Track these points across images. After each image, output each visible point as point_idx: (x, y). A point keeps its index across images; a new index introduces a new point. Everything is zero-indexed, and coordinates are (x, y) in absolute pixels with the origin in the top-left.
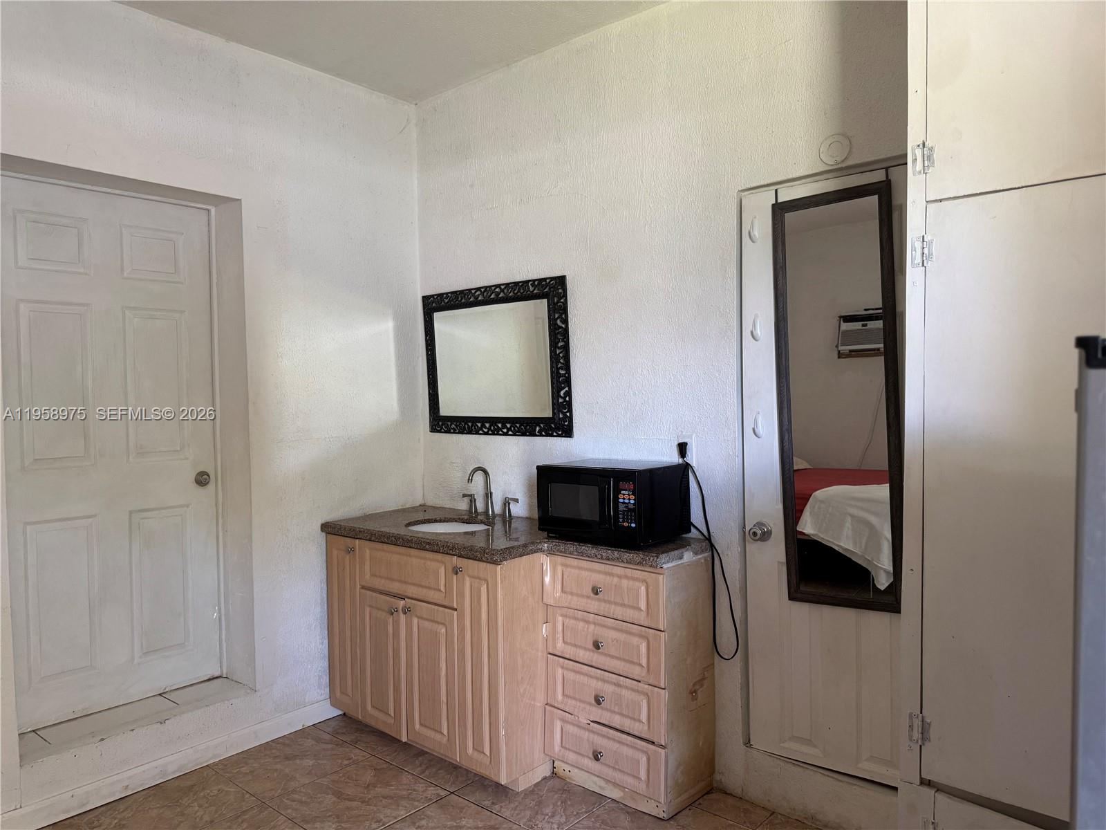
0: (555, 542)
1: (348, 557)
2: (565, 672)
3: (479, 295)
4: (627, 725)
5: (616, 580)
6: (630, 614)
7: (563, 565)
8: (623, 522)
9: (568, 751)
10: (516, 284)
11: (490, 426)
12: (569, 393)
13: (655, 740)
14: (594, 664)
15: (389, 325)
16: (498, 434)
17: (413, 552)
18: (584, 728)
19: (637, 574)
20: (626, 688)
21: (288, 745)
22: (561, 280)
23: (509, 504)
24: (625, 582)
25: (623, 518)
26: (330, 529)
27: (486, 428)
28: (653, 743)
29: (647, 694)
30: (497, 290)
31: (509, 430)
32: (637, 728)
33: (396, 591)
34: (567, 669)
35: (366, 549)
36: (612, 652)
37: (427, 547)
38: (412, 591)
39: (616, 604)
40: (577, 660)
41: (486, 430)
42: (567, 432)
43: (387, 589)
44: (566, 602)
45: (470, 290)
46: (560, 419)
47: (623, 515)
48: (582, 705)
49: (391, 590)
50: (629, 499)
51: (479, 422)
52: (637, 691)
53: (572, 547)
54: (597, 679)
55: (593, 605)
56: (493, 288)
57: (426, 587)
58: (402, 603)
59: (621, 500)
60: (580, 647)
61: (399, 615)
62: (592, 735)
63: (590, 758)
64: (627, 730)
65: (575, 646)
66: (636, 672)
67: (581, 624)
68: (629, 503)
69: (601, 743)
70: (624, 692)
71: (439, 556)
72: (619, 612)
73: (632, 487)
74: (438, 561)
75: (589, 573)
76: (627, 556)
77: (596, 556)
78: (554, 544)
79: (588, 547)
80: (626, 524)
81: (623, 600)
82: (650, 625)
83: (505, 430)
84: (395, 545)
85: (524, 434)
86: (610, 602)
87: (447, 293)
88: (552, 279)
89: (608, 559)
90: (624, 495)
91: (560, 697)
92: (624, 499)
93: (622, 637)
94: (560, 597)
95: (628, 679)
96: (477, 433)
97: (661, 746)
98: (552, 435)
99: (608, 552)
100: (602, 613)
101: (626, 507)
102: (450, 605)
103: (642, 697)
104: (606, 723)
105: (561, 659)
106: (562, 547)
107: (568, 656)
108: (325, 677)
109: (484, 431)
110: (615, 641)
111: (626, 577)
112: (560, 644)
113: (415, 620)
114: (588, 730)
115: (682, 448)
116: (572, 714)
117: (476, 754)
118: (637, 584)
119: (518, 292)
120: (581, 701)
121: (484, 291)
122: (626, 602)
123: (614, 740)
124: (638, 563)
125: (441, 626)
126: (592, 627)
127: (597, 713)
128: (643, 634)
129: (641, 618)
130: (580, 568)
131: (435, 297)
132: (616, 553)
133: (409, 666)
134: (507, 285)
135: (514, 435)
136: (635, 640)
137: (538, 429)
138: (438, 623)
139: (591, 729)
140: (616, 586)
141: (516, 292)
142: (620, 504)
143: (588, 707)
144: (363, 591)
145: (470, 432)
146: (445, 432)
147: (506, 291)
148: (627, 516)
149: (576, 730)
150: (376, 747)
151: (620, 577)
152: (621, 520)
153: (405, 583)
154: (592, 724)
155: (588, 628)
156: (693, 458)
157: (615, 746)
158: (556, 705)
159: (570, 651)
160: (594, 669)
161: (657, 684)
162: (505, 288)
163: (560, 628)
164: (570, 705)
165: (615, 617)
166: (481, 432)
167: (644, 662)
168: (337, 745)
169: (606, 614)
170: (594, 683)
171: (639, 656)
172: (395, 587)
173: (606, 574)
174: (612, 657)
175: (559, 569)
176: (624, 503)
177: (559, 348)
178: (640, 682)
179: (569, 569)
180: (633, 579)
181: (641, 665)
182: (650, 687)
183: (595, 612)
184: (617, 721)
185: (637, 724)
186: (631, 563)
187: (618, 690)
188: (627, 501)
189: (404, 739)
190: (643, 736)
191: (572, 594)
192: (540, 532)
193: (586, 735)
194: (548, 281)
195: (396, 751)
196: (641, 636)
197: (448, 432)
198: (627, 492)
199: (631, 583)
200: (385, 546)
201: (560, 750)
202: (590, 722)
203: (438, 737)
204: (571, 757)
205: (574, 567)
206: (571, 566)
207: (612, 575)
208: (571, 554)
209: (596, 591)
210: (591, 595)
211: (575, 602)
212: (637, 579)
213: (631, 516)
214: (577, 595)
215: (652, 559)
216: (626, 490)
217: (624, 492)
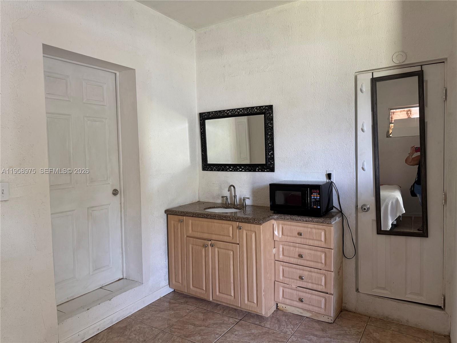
0: (279, 215)
1: (179, 224)
2: (284, 268)
3: (229, 113)
4: (315, 287)
5: (309, 229)
6: (316, 243)
7: (282, 224)
8: (314, 206)
9: (286, 299)
10: (248, 108)
11: (234, 168)
12: (273, 154)
13: (329, 292)
14: (299, 264)
15: (186, 125)
16: (237, 171)
17: (215, 221)
18: (294, 290)
19: (320, 227)
20: (315, 272)
21: (158, 306)
22: (271, 107)
23: (245, 200)
24: (314, 230)
25: (314, 204)
26: (169, 212)
27: (231, 168)
28: (327, 293)
29: (325, 274)
30: (239, 111)
31: (243, 169)
32: (320, 288)
33: (205, 237)
34: (285, 266)
35: (190, 221)
36: (308, 258)
37: (224, 218)
38: (214, 237)
39: (310, 239)
40: (290, 262)
41: (231, 169)
42: (272, 170)
43: (201, 237)
44: (285, 239)
45: (224, 111)
46: (269, 164)
47: (314, 203)
48: (293, 280)
49: (203, 237)
50: (317, 197)
51: (227, 166)
52: (321, 274)
53: (288, 217)
54: (300, 269)
55: (299, 240)
56: (236, 110)
57: (223, 235)
58: (210, 242)
60: (292, 257)
61: (208, 248)
62: (298, 292)
63: (297, 301)
64: (315, 289)
65: (289, 257)
66: (319, 266)
67: (292, 248)
69: (302, 295)
70: (313, 274)
71: (230, 222)
72: (311, 242)
73: (318, 192)
74: (229, 224)
75: (296, 227)
76: (316, 220)
77: (300, 220)
78: (279, 216)
80: (315, 207)
81: (313, 238)
82: (327, 247)
83: (240, 169)
84: (206, 218)
85: (250, 171)
86: (306, 239)
87: (212, 112)
88: (266, 106)
89: (306, 221)
90: (314, 195)
91: (281, 277)
92: (314, 197)
93: (313, 252)
94: (281, 237)
95: (315, 269)
96: (226, 171)
97: (331, 294)
98: (264, 171)
100: (303, 243)
101: (315, 200)
102: (236, 242)
103: (322, 275)
104: (305, 287)
105: (282, 263)
106: (283, 217)
107: (286, 261)
108: (167, 276)
109: (230, 170)
110: (309, 254)
111: (315, 228)
112: (281, 256)
113: (216, 249)
114: (296, 290)
115: (329, 176)
116: (288, 284)
117: (249, 303)
118: (320, 231)
119: (249, 112)
120: (292, 279)
121: (232, 111)
122: (315, 238)
123: (309, 293)
124: (321, 222)
125: (230, 251)
126: (297, 249)
127: (300, 283)
128: (324, 251)
129: (323, 244)
130: (291, 225)
131: (206, 113)
132: (310, 219)
133: (213, 268)
134: (243, 109)
135: (245, 171)
136: (319, 253)
137: (257, 169)
138: (229, 250)
139: (298, 290)
140: (310, 232)
141: (248, 112)
142: (312, 199)
143: (295, 281)
144: (188, 238)
145: (223, 170)
146: (210, 170)
147: (243, 111)
148: (316, 203)
149: (290, 291)
150: (197, 304)
151: (311, 228)
152: (313, 205)
153: (211, 234)
154: (298, 288)
155: (295, 249)
156: (334, 179)
157: (309, 296)
158: (280, 281)
159: (286, 259)
160: (298, 266)
161: (330, 270)
162: (242, 110)
163: (281, 249)
164: (287, 280)
165: (309, 244)
166: (228, 170)
167: (323, 261)
168: (179, 304)
169: (305, 243)
170: (298, 271)
171: (321, 259)
172: (206, 236)
173: (304, 227)
174: (308, 260)
175: (281, 226)
176: (314, 198)
177: (269, 135)
178: (321, 269)
179: (285, 226)
180: (318, 229)
181: (322, 263)
182: (326, 271)
183: (299, 243)
184: (310, 286)
185: (320, 286)
186: (318, 222)
187: (310, 273)
188: (315, 197)
189: (211, 299)
190: (323, 291)
191: (287, 236)
192: (271, 211)
193: (295, 292)
194: (264, 107)
195: (206, 305)
196: (322, 252)
197: (212, 170)
198: (316, 194)
199: (317, 231)
200: (200, 219)
201: (282, 299)
202: (297, 287)
203: (229, 297)
204: (288, 301)
205: (288, 225)
206: (287, 225)
207: (308, 227)
208: (287, 220)
209: (300, 234)
210: (298, 236)
211: (289, 239)
212: (321, 229)
213: (318, 203)
214: (290, 236)
215: (328, 221)
216: (315, 193)
217: (314, 194)
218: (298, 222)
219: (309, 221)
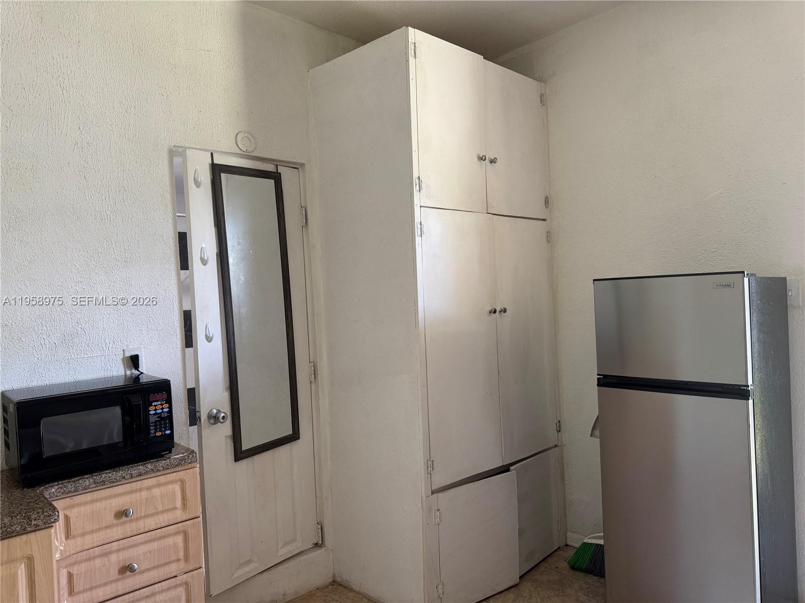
0: (56, 485)
5: (144, 494)
6: (163, 519)
8: (155, 433)
19: (173, 476)
20: (162, 592)
24: (156, 492)
25: (156, 429)
29: (186, 583)
36: (145, 566)
39: (147, 516)
44: (76, 547)
47: (156, 426)
50: (162, 409)
52: (174, 587)
53: (87, 481)
59: (152, 412)
60: (100, 586)
66: (172, 569)
67: (99, 562)
68: (163, 412)
70: (159, 598)
72: (150, 523)
73: (166, 396)
75: (108, 502)
77: (124, 478)
78: (56, 488)
79: (109, 473)
80: (160, 433)
81: (156, 509)
82: (188, 517)
89: (140, 475)
90: (155, 406)
93: (155, 545)
94: (66, 546)
95: (162, 583)
99: (135, 469)
101: (159, 417)
103: (179, 589)
106: (70, 487)
110: (147, 554)
111: (159, 485)
118: (170, 487)
122: (160, 509)
124: (176, 466)
126: (115, 556)
128: (180, 529)
129: (177, 515)
130: (93, 501)
132: (149, 466)
136: (170, 540)
140: (147, 499)
142: (150, 417)
148: (161, 425)
151: (149, 488)
152: (152, 432)
155: (110, 561)
161: (197, 566)
163: (64, 582)
165: (146, 530)
167: (181, 554)
171: (176, 552)
173: (131, 492)
174: (145, 571)
179: (75, 510)
180: (167, 483)
181: (178, 559)
182: (188, 574)
186: (168, 468)
188: (158, 411)
191: (83, 534)
196: (177, 533)
198: (159, 403)
199: (164, 489)
205: (86, 503)
206: (80, 505)
207: (141, 490)
208: (85, 489)
209: (122, 514)
210: (115, 522)
211: (89, 541)
212: (172, 482)
213: (165, 424)
214: (92, 532)
215: (191, 456)
216: (157, 401)
217: (156, 403)
218: (114, 484)
219: (146, 473)
